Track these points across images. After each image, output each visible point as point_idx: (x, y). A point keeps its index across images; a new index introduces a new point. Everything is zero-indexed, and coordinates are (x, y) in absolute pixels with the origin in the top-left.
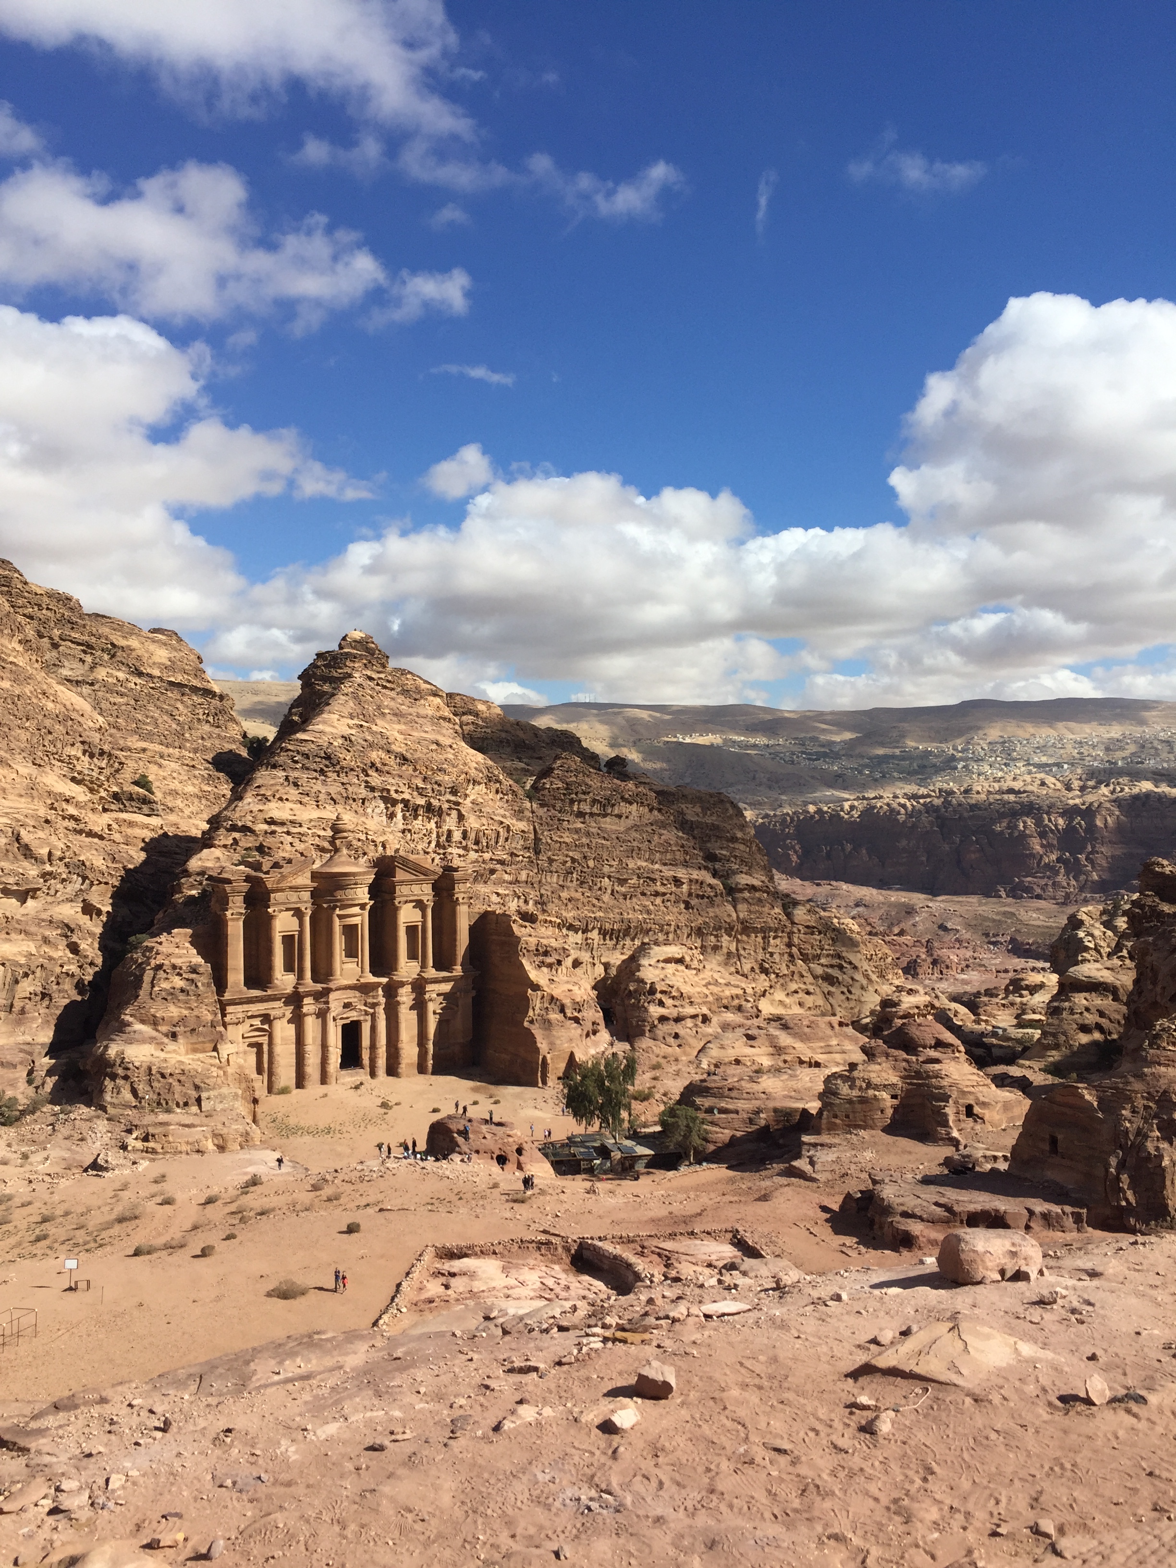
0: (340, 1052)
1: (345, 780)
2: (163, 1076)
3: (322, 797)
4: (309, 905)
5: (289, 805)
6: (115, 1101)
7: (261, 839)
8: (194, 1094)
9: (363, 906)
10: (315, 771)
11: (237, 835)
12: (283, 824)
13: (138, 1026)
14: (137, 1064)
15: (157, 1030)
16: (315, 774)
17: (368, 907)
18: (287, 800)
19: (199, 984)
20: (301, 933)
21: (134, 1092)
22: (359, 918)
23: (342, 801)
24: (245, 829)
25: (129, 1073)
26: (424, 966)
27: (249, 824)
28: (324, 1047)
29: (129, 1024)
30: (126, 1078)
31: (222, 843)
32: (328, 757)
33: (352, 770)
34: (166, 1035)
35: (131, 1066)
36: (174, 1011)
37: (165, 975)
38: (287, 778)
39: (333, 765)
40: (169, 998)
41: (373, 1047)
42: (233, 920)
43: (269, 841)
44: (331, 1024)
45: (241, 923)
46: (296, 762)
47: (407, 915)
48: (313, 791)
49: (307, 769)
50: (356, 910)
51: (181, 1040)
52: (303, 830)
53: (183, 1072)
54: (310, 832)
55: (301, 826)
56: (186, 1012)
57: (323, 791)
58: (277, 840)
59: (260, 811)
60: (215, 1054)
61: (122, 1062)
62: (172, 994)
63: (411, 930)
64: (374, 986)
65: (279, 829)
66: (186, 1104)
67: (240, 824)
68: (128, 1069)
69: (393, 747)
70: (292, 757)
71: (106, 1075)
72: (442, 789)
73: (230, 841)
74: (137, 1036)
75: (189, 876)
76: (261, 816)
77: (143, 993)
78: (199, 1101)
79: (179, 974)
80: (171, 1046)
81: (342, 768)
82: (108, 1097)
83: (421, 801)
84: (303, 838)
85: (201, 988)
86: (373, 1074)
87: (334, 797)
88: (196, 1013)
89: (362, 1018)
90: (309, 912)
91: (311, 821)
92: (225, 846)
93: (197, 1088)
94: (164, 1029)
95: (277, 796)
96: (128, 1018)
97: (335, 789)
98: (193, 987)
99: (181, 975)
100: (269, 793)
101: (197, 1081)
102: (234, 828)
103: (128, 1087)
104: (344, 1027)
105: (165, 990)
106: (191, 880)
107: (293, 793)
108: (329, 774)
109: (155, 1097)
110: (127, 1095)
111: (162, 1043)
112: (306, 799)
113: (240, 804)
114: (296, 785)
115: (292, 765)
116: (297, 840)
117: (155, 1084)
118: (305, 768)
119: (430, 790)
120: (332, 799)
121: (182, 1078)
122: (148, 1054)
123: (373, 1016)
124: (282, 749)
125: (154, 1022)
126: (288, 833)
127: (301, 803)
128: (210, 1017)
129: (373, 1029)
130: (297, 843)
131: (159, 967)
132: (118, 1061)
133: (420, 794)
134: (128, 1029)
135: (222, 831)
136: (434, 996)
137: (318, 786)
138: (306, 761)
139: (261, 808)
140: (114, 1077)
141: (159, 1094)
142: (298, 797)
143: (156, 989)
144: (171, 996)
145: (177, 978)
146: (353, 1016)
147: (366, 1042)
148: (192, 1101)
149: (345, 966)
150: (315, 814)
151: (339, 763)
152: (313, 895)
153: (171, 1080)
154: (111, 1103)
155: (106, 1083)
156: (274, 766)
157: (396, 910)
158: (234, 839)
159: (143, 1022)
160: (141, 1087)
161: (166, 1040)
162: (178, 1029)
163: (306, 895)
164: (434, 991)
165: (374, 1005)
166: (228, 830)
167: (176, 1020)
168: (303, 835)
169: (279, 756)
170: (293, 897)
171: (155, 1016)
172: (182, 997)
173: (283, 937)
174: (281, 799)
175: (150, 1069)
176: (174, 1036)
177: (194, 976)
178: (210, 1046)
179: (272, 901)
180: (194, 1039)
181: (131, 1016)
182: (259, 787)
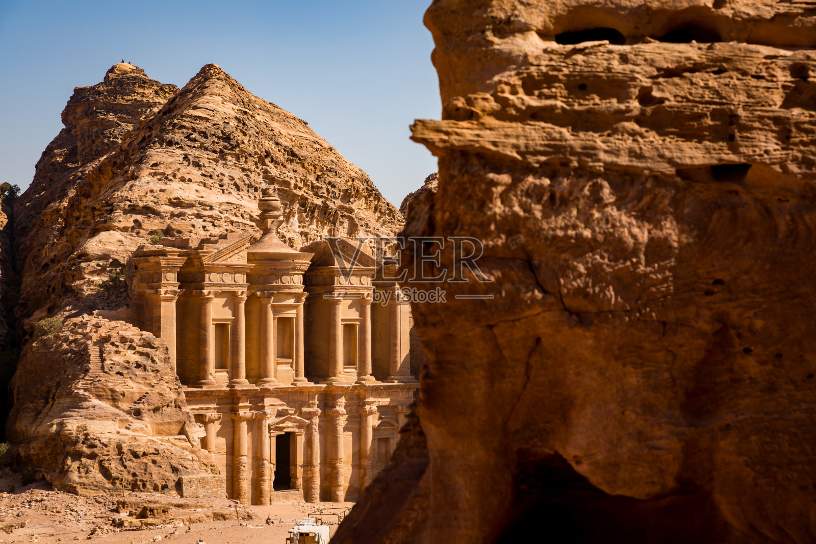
0: (274, 468)
1: (245, 166)
2: (135, 455)
3: (226, 180)
4: (245, 290)
5: (194, 186)
6: (83, 480)
7: (169, 221)
8: (173, 477)
9: (297, 297)
10: (214, 152)
11: (139, 217)
12: (191, 206)
13: (95, 401)
14: (104, 441)
15: (117, 407)
16: (215, 156)
17: (304, 299)
18: (190, 180)
19: (156, 359)
20: (236, 322)
21: (105, 472)
22: (294, 311)
23: (245, 188)
24: (147, 211)
25: (96, 450)
26: (361, 373)
27: (152, 205)
28: (258, 460)
29: (85, 399)
30: (93, 456)
31: (121, 225)
32: (227, 138)
33: (250, 155)
34: (129, 413)
35: (97, 443)
36: (133, 387)
37: (115, 349)
38: (186, 158)
39: (233, 148)
40: (125, 372)
41: (308, 464)
42: (167, 299)
43: (177, 224)
44: (266, 434)
45: (174, 304)
46: (194, 140)
47: (345, 312)
48: (216, 173)
49: (206, 149)
50: (291, 301)
51: (146, 417)
52: (215, 213)
53: (157, 452)
54: (223, 216)
55: (211, 208)
56: (146, 389)
57: (227, 174)
58: (188, 222)
59: (162, 191)
60: (184, 437)
61: (86, 439)
62: (127, 368)
63: (349, 328)
64: (310, 394)
65: (188, 211)
66: (165, 487)
67: (141, 204)
68: (92, 446)
69: (281, 141)
70: (188, 137)
71: (68, 454)
72: (336, 190)
73: (131, 224)
74: (97, 411)
75: (89, 260)
76: (163, 197)
77: (94, 365)
78: (179, 486)
79: (131, 348)
80: (137, 424)
81: (243, 151)
82: (75, 477)
83: (318, 202)
84: (216, 222)
85: (159, 363)
86: (308, 497)
87: (238, 182)
88: (157, 389)
89: (296, 430)
90: (245, 297)
91: (221, 205)
92: (125, 229)
93: (175, 470)
94: (125, 406)
95: (179, 175)
96: (81, 392)
97: (237, 174)
98: (149, 362)
99: (134, 348)
100: (169, 172)
101: (175, 463)
102: (133, 209)
103: (96, 466)
104: (278, 437)
105: (119, 364)
106: (93, 263)
107: (195, 174)
108: (229, 158)
109: (131, 478)
110: (96, 475)
111: (127, 420)
112: (209, 182)
113: (137, 183)
114: (197, 165)
115: (190, 143)
116: (210, 224)
117: (127, 463)
118: (203, 147)
119: (324, 191)
120: (236, 185)
121: (157, 458)
122: (114, 431)
123: (309, 428)
124: (174, 125)
125: (114, 398)
126: (199, 216)
127: (205, 185)
128: (173, 396)
129: (309, 443)
130: (209, 226)
131: (106, 340)
132: (82, 438)
133: (316, 194)
134: (85, 404)
135: (118, 213)
136: (374, 408)
137: (220, 169)
138: (203, 140)
139: (163, 187)
140: (78, 456)
141: (134, 475)
142: (202, 179)
143: (108, 362)
144: (125, 370)
145: (130, 352)
146: (290, 426)
147: (300, 459)
148: (171, 484)
149: (280, 367)
150: (224, 198)
151: (238, 145)
152: (249, 278)
153: (145, 460)
154: (80, 484)
155: (69, 462)
156: (170, 143)
157: (333, 304)
158: (136, 221)
159: (99, 397)
160: (114, 467)
161: (128, 417)
162: (140, 406)
163: (241, 279)
164: (374, 403)
165: (310, 416)
166: (126, 212)
167: (137, 397)
168: (215, 219)
169: (174, 133)
170: (228, 278)
171: (112, 391)
172: (139, 372)
173: (217, 325)
174: (183, 180)
175: (119, 447)
176: (138, 414)
177: (149, 350)
178: (176, 428)
179: (207, 281)
180: (158, 418)
181: (85, 390)
182: (156, 165)
